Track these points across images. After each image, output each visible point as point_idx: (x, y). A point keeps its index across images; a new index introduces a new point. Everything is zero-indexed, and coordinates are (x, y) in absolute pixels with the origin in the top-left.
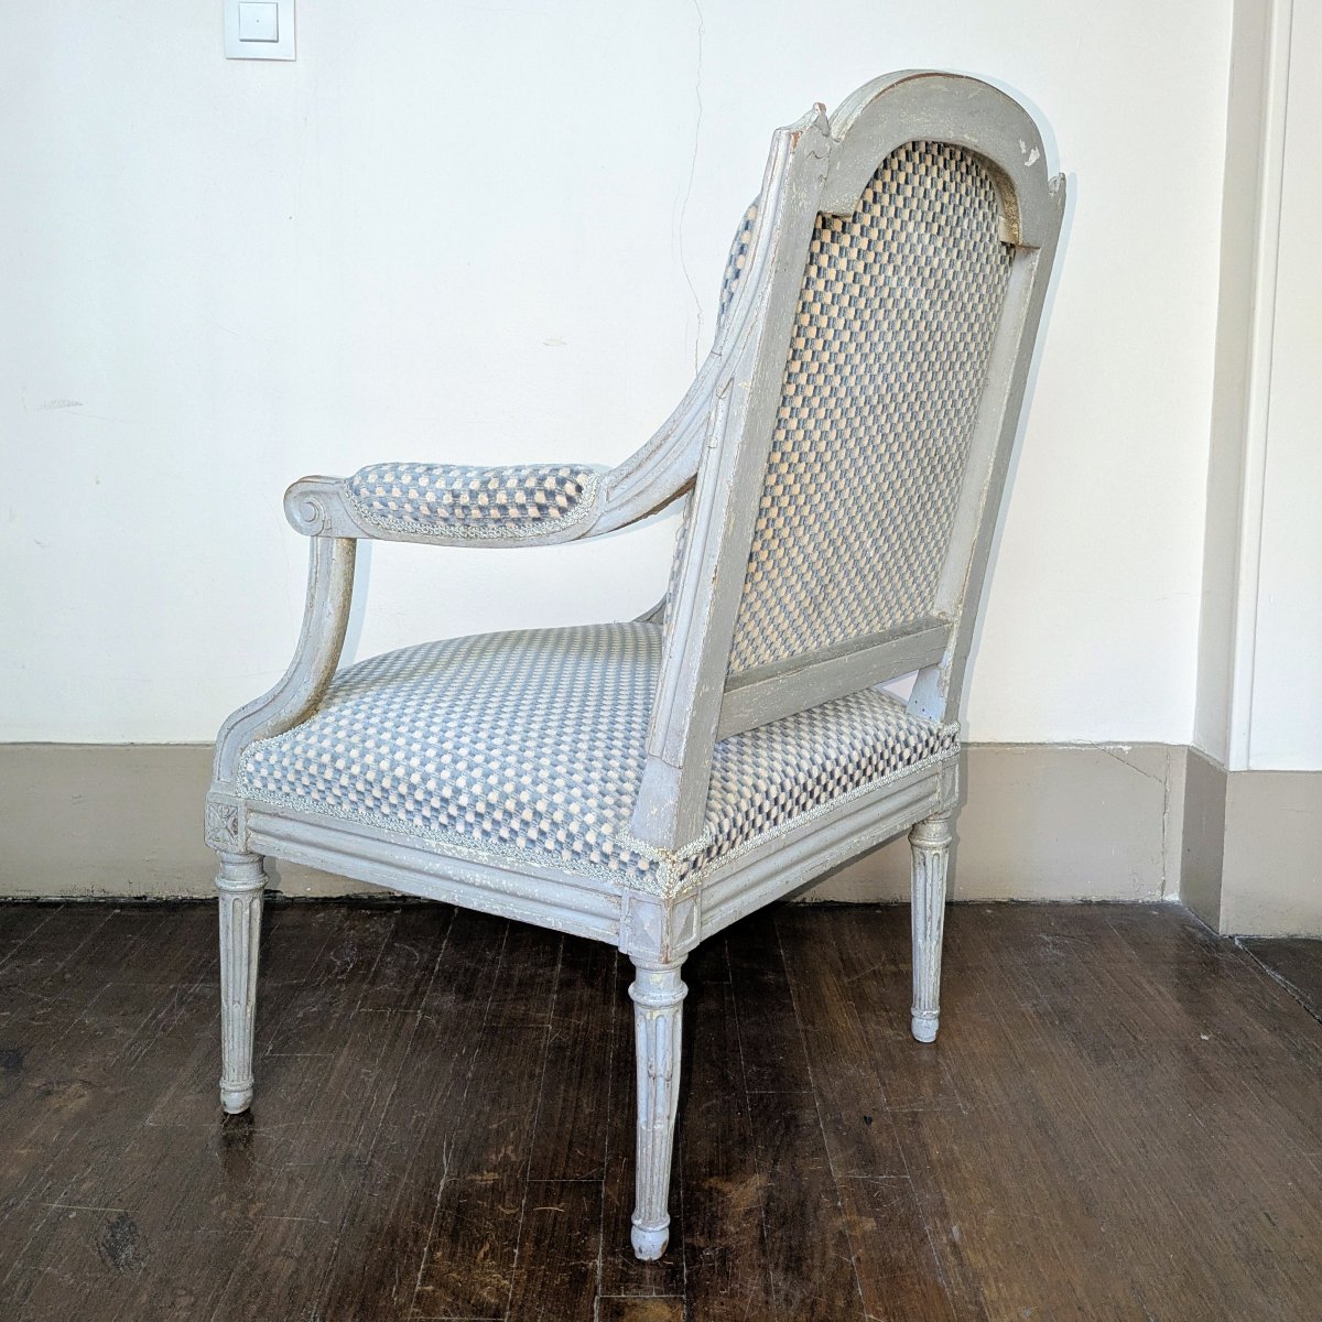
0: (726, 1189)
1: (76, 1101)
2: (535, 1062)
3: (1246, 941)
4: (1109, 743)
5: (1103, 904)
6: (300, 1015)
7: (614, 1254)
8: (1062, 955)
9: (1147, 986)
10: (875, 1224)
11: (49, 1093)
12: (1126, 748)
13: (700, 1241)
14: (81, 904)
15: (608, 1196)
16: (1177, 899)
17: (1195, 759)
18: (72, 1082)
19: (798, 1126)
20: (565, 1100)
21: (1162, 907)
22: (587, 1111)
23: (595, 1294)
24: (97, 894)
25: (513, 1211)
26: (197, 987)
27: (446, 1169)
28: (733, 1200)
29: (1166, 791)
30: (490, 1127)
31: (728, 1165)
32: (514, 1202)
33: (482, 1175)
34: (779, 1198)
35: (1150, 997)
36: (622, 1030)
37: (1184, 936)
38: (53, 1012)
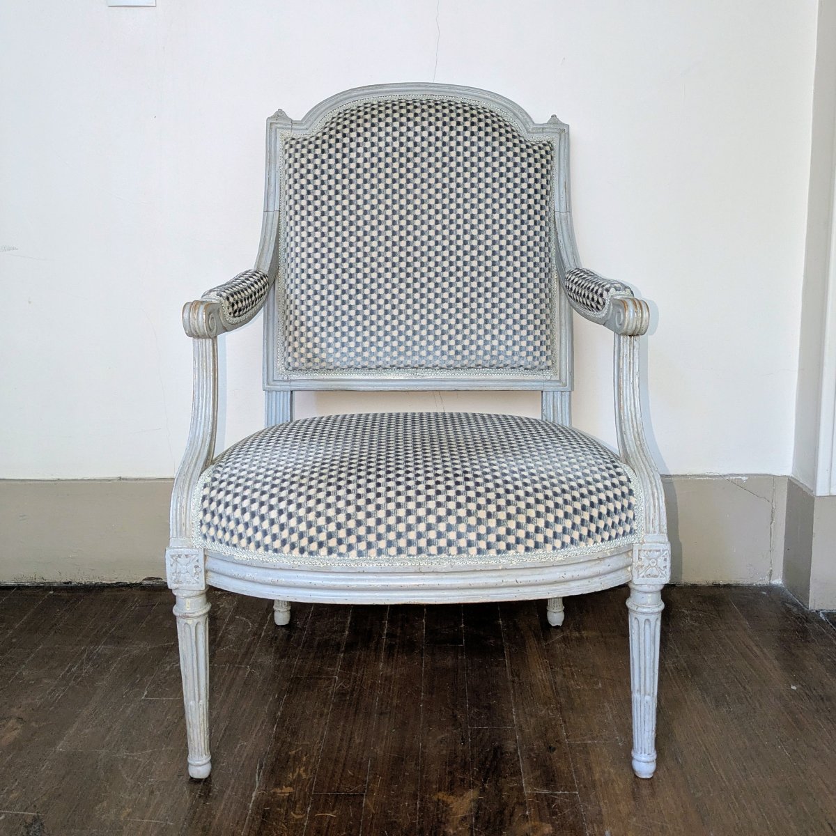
0: (449, 801)
1: (11, 733)
2: (325, 704)
3: (828, 614)
4: (731, 475)
5: (727, 586)
6: (168, 669)
8: (696, 624)
9: (755, 649)
10: (551, 828)
12: (744, 478)
14: (28, 587)
15: (367, 806)
16: (781, 582)
17: (793, 485)
18: (10, 718)
19: (502, 754)
20: (343, 732)
21: (770, 589)
22: (358, 741)
24: (38, 581)
25: (301, 817)
26: (100, 648)
27: (257, 784)
28: (454, 810)
29: (773, 508)
30: (290, 753)
31: (452, 783)
32: (302, 810)
33: (282, 789)
34: (486, 808)
35: (757, 656)
36: (386, 680)
37: (783, 610)
38: (2, 667)
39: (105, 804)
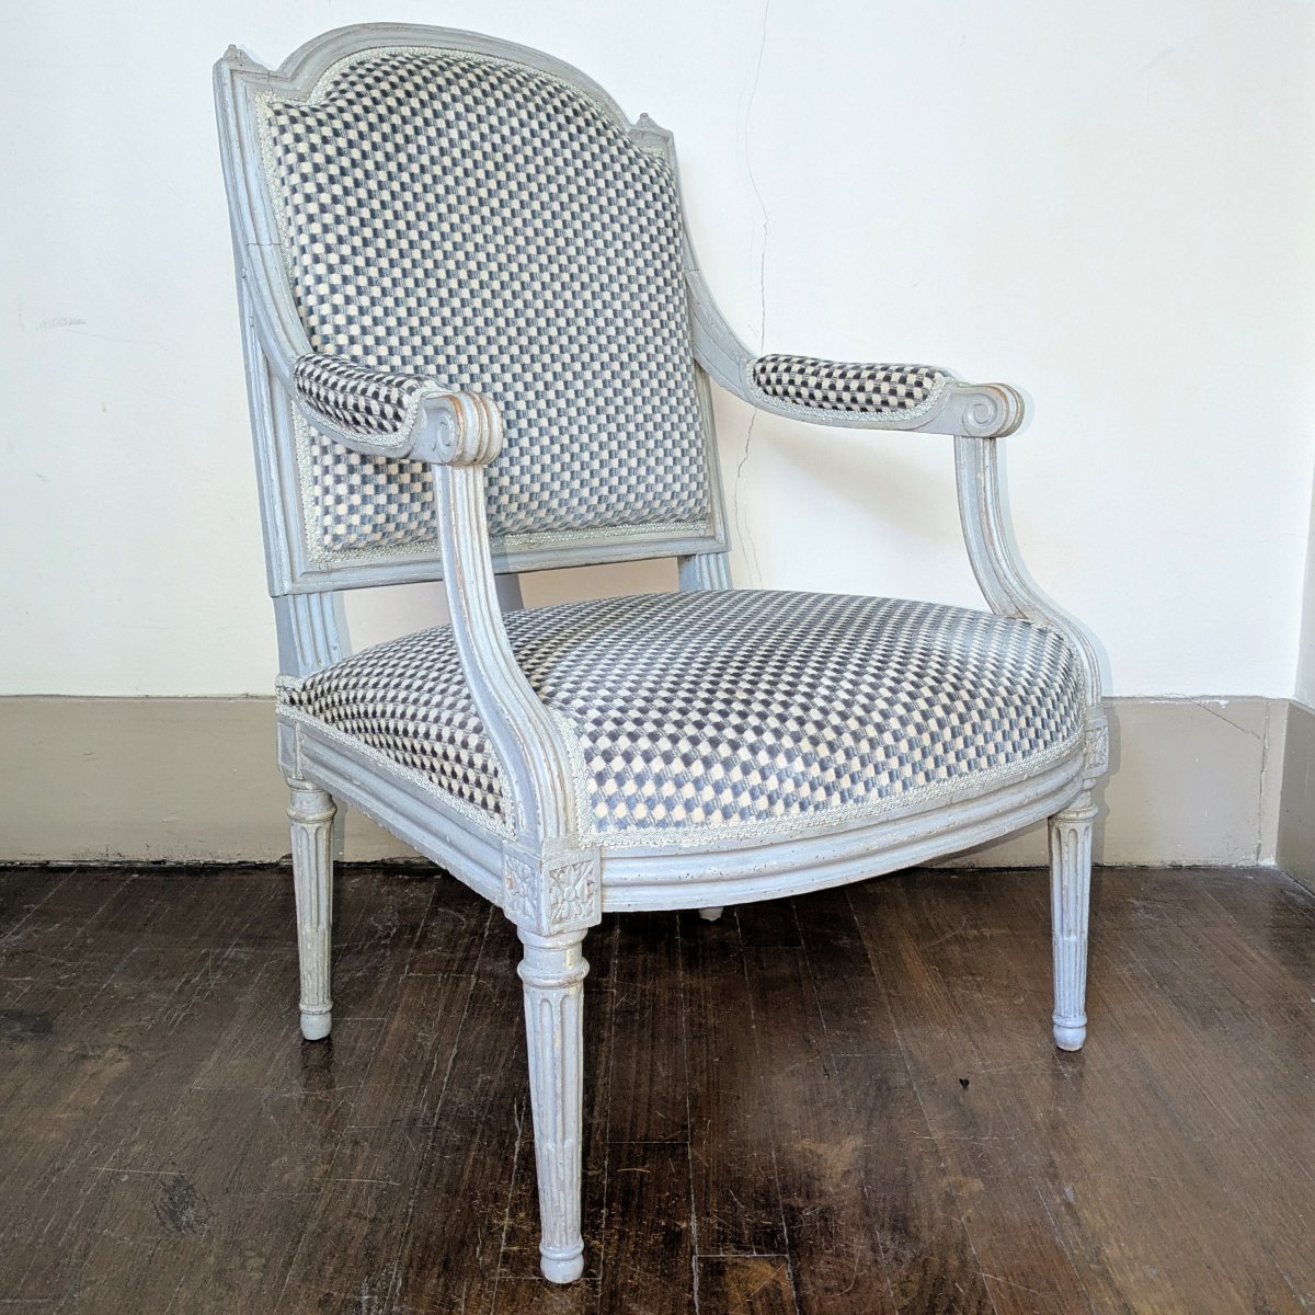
0: (820, 1152)
1: (113, 1065)
2: (602, 1024)
4: (1202, 697)
5: (1194, 868)
6: (346, 979)
7: (708, 1215)
8: (1155, 919)
9: (1248, 950)
10: (982, 1184)
11: (84, 1057)
12: (1223, 702)
13: (799, 1202)
14: (95, 868)
15: (695, 1158)
16: (1273, 863)
17: (1296, 710)
18: (108, 1046)
19: (889, 1089)
20: (638, 1063)
21: (1257, 871)
22: (664, 1074)
23: (692, 1253)
24: (112, 859)
25: (596, 1173)
26: (231, 952)
27: (520, 1132)
28: (829, 1161)
29: (1265, 748)
31: (820, 1127)
32: (596, 1164)
34: (877, 1160)
35: (1253, 961)
36: (692, 993)
37: (1283, 900)
38: (78, 977)
39: (285, 1159)
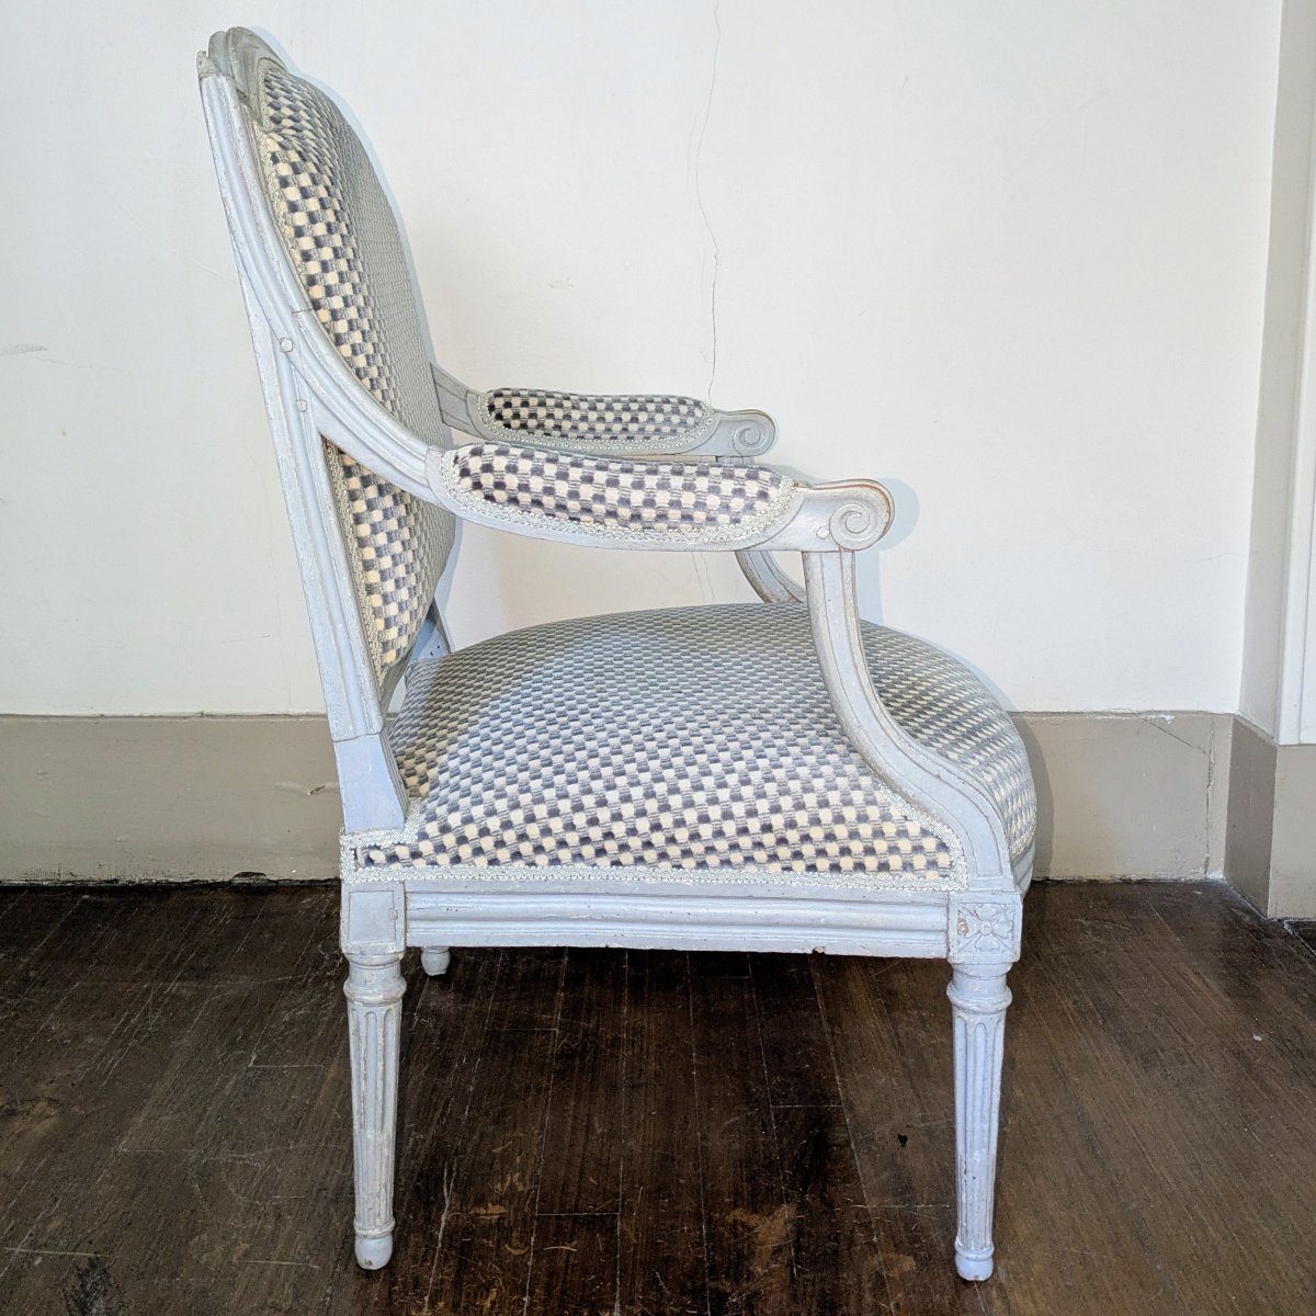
0: (752, 1223)
1: (42, 1123)
2: (541, 1073)
3: (1296, 925)
4: (1149, 712)
5: (1140, 883)
6: (287, 1018)
7: (632, 1303)
8: (1102, 941)
9: (1193, 979)
10: (914, 1263)
11: (13, 1113)
12: (1168, 718)
13: (727, 1286)
14: (47, 888)
15: (623, 1233)
16: (1221, 876)
17: (1242, 731)
18: (37, 1099)
19: (828, 1147)
20: (575, 1118)
21: (1205, 885)
22: (599, 1131)
24: (64, 878)
25: (522, 1252)
26: (173, 986)
27: (447, 1202)
28: (760, 1236)
29: (1210, 763)
30: (494, 1151)
31: (754, 1194)
32: (522, 1241)
33: (486, 1208)
34: (809, 1234)
35: (1198, 991)
36: (635, 1034)
37: (1230, 920)
38: (17, 1017)
39: (205, 1237)
